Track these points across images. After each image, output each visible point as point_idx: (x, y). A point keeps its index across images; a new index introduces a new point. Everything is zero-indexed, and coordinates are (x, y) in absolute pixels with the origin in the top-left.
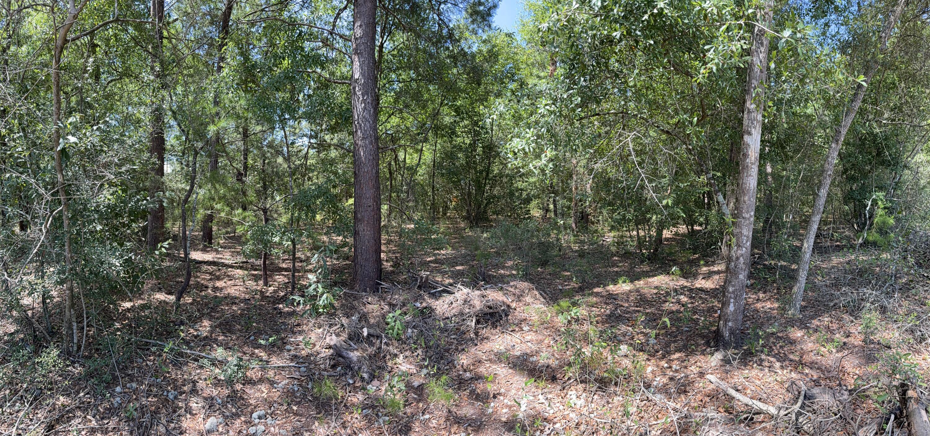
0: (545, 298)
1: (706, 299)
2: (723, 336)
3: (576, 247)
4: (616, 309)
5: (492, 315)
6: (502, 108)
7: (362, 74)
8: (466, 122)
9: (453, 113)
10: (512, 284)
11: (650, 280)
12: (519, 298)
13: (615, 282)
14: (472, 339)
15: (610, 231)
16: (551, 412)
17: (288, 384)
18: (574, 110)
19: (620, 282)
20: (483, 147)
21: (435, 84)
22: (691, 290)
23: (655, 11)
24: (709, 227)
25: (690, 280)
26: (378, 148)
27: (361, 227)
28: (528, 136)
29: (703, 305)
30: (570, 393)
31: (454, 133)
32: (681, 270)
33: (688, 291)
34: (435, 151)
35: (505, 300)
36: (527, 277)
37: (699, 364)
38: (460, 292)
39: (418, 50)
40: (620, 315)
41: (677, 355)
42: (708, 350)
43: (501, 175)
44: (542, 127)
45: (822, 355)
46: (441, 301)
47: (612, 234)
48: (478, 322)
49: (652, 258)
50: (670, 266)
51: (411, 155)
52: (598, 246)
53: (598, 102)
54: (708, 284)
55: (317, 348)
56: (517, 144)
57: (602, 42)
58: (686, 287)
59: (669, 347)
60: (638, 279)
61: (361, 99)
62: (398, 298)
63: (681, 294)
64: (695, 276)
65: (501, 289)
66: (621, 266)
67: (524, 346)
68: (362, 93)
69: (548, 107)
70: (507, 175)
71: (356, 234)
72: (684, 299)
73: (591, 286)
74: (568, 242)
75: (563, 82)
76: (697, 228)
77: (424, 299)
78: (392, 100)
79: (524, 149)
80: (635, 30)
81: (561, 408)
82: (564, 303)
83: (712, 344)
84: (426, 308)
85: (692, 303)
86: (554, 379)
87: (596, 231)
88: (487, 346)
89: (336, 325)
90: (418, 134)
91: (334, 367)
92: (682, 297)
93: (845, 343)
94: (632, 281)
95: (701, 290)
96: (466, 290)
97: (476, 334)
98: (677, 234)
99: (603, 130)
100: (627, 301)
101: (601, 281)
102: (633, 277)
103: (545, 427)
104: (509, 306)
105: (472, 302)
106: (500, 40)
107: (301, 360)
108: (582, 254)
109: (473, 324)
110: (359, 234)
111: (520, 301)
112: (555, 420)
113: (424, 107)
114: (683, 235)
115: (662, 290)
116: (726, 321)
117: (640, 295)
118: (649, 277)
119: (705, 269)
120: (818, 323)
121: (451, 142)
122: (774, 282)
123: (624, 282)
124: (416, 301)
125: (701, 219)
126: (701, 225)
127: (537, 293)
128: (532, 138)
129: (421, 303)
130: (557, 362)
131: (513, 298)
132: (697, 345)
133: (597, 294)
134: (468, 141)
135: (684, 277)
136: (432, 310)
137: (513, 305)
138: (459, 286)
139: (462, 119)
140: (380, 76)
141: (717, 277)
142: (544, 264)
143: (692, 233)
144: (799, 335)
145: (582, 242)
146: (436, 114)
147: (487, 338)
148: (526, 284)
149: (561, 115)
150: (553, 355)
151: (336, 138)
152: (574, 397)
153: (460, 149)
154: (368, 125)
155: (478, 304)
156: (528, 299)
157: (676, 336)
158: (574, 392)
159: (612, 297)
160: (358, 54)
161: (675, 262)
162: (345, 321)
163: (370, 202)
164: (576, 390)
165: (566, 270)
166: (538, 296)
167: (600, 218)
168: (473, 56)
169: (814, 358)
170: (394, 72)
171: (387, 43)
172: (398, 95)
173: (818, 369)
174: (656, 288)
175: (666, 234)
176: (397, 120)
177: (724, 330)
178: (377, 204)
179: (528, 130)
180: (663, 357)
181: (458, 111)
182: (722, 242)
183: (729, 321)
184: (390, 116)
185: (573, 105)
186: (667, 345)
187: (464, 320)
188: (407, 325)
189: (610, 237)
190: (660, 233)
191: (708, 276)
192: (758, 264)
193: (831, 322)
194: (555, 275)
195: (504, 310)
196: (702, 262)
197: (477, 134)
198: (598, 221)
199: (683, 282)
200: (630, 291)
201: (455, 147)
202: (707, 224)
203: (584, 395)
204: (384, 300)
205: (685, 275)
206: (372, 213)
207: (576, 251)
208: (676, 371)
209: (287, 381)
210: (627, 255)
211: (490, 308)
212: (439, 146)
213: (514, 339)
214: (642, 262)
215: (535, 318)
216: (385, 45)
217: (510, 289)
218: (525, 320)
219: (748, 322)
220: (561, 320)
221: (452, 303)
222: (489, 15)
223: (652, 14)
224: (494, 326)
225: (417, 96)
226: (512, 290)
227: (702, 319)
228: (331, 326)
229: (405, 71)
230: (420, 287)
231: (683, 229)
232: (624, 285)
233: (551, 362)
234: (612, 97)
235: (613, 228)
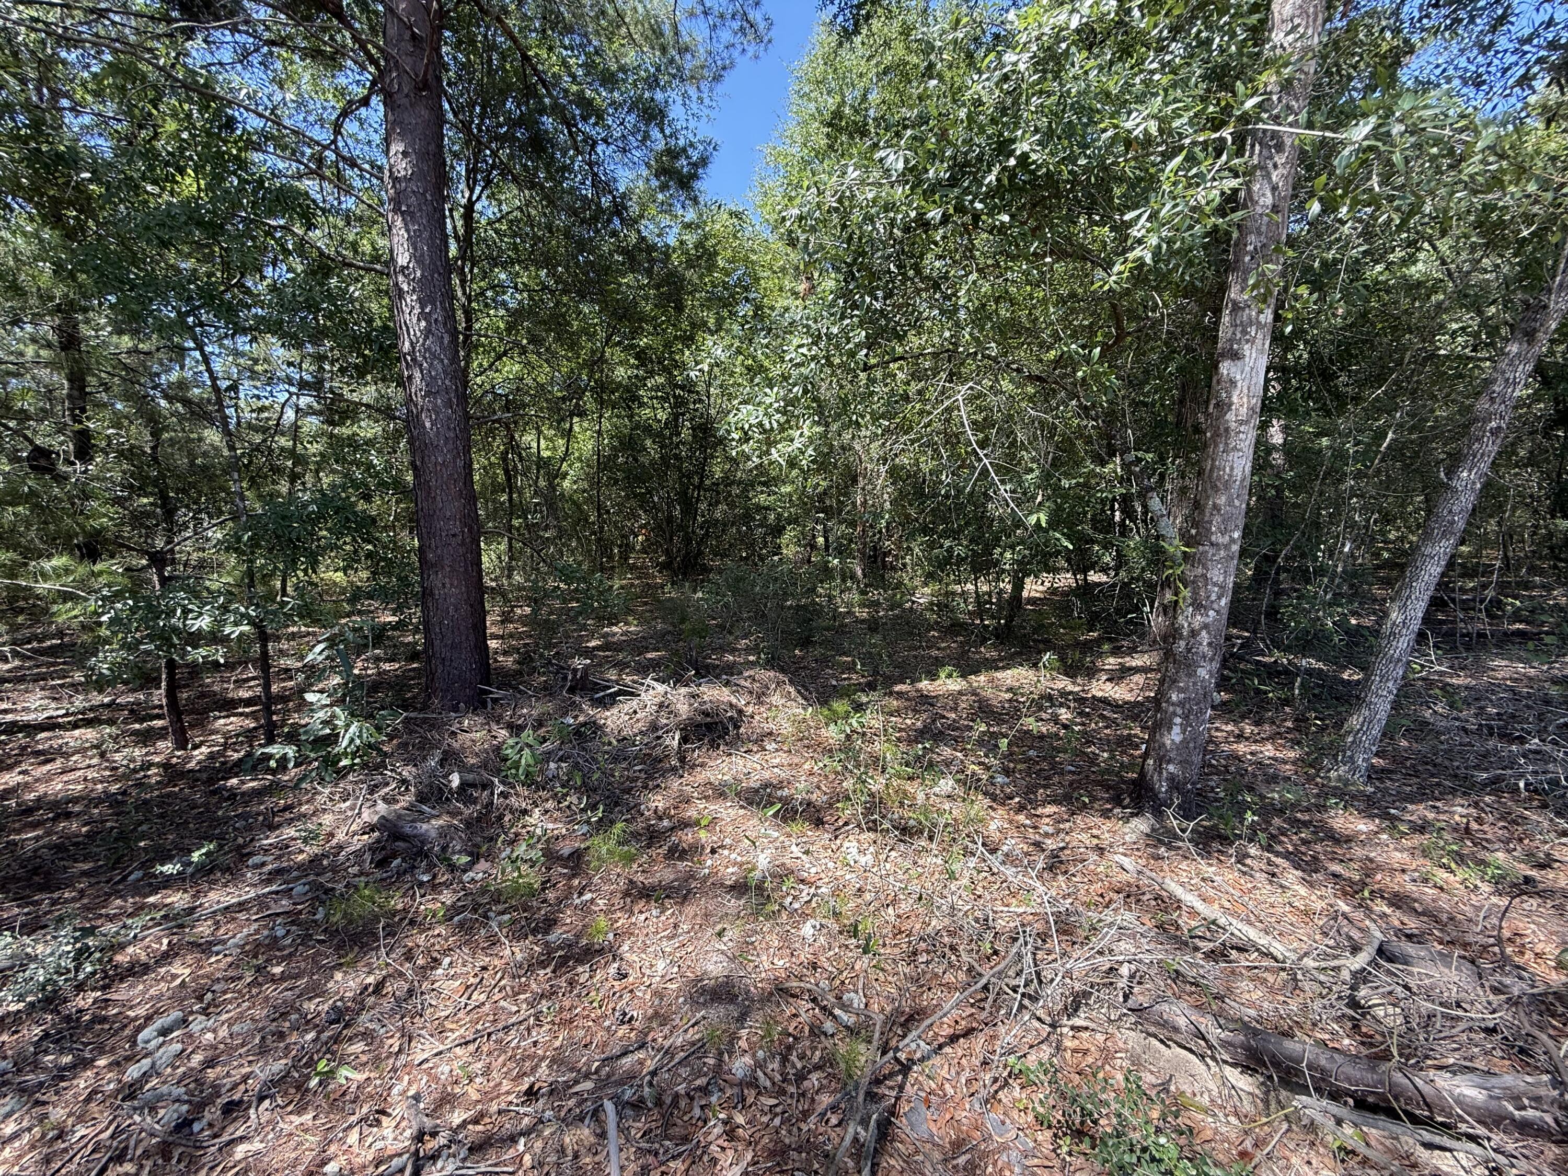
0: (806, 699)
1: (1114, 721)
2: (1152, 789)
3: (862, 613)
4: (934, 721)
5: (709, 727)
6: (719, 352)
7: (417, 257)
8: (660, 380)
9: (632, 361)
10: (746, 674)
11: (999, 675)
12: (760, 697)
13: (933, 676)
14: (674, 769)
15: (926, 584)
16: (813, 870)
17: (257, 932)
18: (852, 354)
19: (943, 675)
20: (693, 428)
21: (592, 300)
22: (1081, 701)
23: (1012, 162)
24: (1122, 574)
25: (1079, 680)
26: (468, 417)
27: (437, 580)
28: (768, 401)
29: (1108, 731)
30: (846, 844)
31: (636, 398)
32: (1062, 659)
33: (1075, 700)
34: (599, 432)
35: (734, 701)
36: (772, 663)
37: (1095, 832)
38: (651, 692)
39: (549, 228)
40: (941, 732)
41: (1050, 809)
42: (1117, 811)
43: (728, 480)
44: (794, 385)
45: (1441, 889)
46: (615, 711)
47: (927, 590)
48: (684, 740)
49: (1003, 636)
50: (1039, 652)
51: (551, 440)
52: (904, 610)
53: (901, 338)
54: (1120, 693)
55: (340, 836)
56: (748, 415)
57: (906, 229)
58: (1071, 693)
59: (1035, 793)
60: (976, 672)
61: (417, 311)
62: (529, 711)
63: (1061, 705)
64: (1092, 673)
65: (727, 684)
66: (944, 649)
67: (767, 775)
68: (419, 299)
69: (804, 350)
70: (740, 482)
71: (426, 596)
72: (1065, 715)
73: (890, 681)
74: (849, 605)
75: (833, 304)
76: (1094, 577)
77: (581, 710)
78: (502, 326)
79: (761, 424)
80: (972, 202)
81: (831, 865)
82: (840, 706)
83: (1127, 801)
84: (584, 724)
85: (1083, 724)
86: (819, 823)
87: (900, 584)
88: (701, 776)
89: (387, 784)
90: (564, 399)
91: (382, 864)
92: (1063, 710)
93: (1527, 880)
94: (963, 676)
95: (1104, 701)
96: (661, 688)
97: (682, 760)
98: (1053, 591)
99: (914, 387)
100: (955, 709)
101: (908, 673)
102: (967, 669)
103: (801, 891)
104: (740, 712)
105: (672, 707)
106: (721, 223)
107: (295, 874)
108: (873, 625)
109: (675, 743)
110: (432, 594)
111: (762, 703)
112: (819, 883)
113: (573, 346)
114: (1067, 593)
115: (1023, 695)
116: (1161, 760)
117: (979, 701)
118: (997, 669)
119: (1111, 660)
120: (1431, 816)
121: (631, 417)
122: (1286, 702)
123: (949, 676)
124: (565, 714)
125: (1107, 559)
126: (1105, 570)
127: (792, 690)
128: (776, 405)
129: (576, 717)
130: (825, 798)
131: (748, 698)
132: (1093, 799)
133: (900, 695)
134: (662, 415)
135: (1067, 675)
136: (595, 727)
137: (750, 710)
138: (648, 681)
139: (651, 374)
140: (471, 271)
141: (1139, 679)
142: (806, 643)
143: (1086, 590)
144: (1362, 827)
145: (876, 604)
146: (597, 362)
147: (702, 765)
148: (772, 674)
149: (830, 364)
150: (819, 788)
151: (368, 393)
152: (854, 851)
153: (648, 429)
154: (439, 367)
155: (683, 709)
156: (776, 699)
157: (1047, 778)
158: (855, 844)
159: (925, 700)
160: (403, 213)
161: (1049, 645)
162: (407, 772)
163: (455, 527)
164: (859, 841)
165: (844, 654)
166: (794, 693)
167: (908, 559)
168: (667, 252)
169: (1410, 887)
170: (505, 268)
171: (484, 202)
172: (516, 316)
173: (1423, 914)
174: (1010, 690)
175: (1033, 588)
176: (517, 367)
177: (1156, 777)
178: (470, 531)
179: (767, 390)
180: (1021, 808)
181: (642, 356)
182: (1152, 607)
183: (1168, 762)
184: (499, 357)
185: (851, 346)
186: (1031, 789)
187: (659, 738)
188: (548, 756)
189: (924, 595)
190: (1018, 586)
191: (1120, 675)
192: (1241, 659)
193: (1479, 820)
194: (824, 661)
195: (731, 718)
196: (1106, 647)
197: (680, 403)
198: (904, 565)
199: (1063, 683)
200: (960, 693)
201: (637, 426)
202: (1117, 569)
203: (872, 849)
204: (498, 723)
205: (1070, 671)
206: (461, 551)
207: (863, 621)
208: (1047, 835)
209: (255, 926)
210: (955, 628)
211: (707, 715)
212: (606, 425)
213: (749, 764)
214: (984, 641)
215: (787, 729)
216: (478, 207)
217: (743, 683)
218: (771, 734)
219: (1215, 778)
220: (832, 734)
221: (635, 712)
222: (694, 176)
223: (1004, 169)
224: (714, 746)
225: (557, 322)
226: (747, 684)
227: (1106, 755)
228: (372, 790)
229: (526, 268)
230: (572, 690)
231: (1066, 580)
232: (948, 681)
233: (814, 797)
234: (928, 324)
235: (930, 577)
